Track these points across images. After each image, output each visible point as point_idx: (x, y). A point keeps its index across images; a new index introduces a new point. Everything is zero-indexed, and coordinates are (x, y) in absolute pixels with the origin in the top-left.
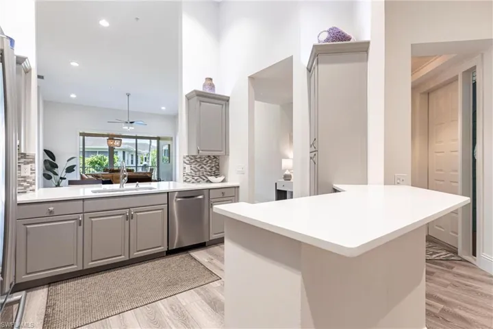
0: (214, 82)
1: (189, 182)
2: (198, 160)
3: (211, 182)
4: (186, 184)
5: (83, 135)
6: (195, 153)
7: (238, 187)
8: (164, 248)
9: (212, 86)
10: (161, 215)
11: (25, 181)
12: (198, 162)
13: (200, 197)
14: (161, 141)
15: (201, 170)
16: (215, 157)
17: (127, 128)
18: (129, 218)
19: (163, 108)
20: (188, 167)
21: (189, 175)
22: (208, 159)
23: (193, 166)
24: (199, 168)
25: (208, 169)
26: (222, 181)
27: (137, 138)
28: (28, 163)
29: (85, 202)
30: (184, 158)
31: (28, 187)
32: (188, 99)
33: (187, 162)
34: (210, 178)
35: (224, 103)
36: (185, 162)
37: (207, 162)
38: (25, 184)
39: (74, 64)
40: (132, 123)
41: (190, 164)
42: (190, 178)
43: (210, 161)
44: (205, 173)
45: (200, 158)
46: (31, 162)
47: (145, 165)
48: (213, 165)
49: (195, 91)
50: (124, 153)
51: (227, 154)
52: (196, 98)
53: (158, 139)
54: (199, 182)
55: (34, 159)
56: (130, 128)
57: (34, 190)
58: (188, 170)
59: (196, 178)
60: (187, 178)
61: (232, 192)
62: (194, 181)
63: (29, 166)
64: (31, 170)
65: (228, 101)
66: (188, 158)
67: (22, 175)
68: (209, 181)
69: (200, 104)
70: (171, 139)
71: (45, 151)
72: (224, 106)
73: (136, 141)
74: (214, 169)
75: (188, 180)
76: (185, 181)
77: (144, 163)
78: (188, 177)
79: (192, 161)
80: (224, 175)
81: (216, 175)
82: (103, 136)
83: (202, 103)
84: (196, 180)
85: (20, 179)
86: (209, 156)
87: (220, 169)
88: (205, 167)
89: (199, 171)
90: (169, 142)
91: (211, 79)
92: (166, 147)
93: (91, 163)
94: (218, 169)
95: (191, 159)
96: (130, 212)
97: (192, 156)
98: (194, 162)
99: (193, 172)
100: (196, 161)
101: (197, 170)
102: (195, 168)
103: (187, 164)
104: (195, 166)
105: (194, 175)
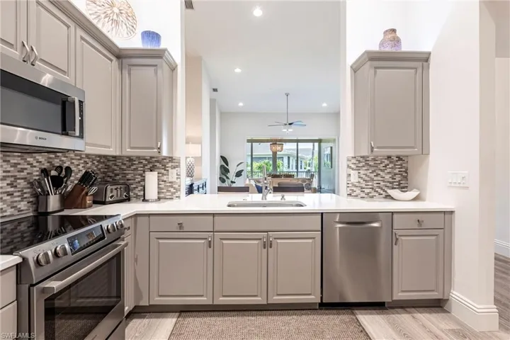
0: (398, 34)
1: (357, 196)
2: (371, 163)
3: (392, 198)
4: (350, 199)
5: (251, 141)
6: (365, 152)
7: (452, 212)
8: (315, 298)
9: (397, 41)
10: (311, 246)
11: (172, 187)
12: (370, 166)
13: (375, 225)
14: (322, 144)
15: (375, 178)
16: (399, 158)
17: (285, 130)
18: (267, 245)
19: (325, 105)
20: (354, 174)
21: (355, 186)
22: (386, 162)
23: (362, 172)
24: (372, 175)
25: (387, 177)
26: (415, 199)
27: (298, 141)
28: (175, 168)
29: (216, 218)
30: (348, 160)
31: (174, 193)
32: (355, 72)
33: (353, 166)
34: (391, 192)
35: (419, 64)
36: (348, 167)
37: (385, 166)
38: (172, 190)
39: (238, 70)
40: (290, 124)
41: (358, 168)
42: (358, 191)
43: (391, 166)
44: (382, 183)
45: (374, 160)
46: (177, 167)
47: (309, 170)
48: (397, 171)
49: (367, 53)
50: (289, 158)
51: (424, 151)
52: (369, 63)
53: (320, 141)
54: (372, 197)
55: (179, 163)
56: (290, 130)
57: (179, 197)
58: (354, 178)
59: (367, 191)
60: (353, 191)
61: (438, 221)
62: (363, 195)
63: (175, 171)
64: (177, 175)
65: (427, 60)
66: (354, 161)
67: (170, 180)
68: (389, 197)
69: (375, 73)
70: (334, 141)
71: (221, 157)
72: (420, 71)
73: (297, 145)
74: (398, 178)
75: (354, 194)
76: (350, 195)
77: (308, 168)
78: (355, 189)
79: (361, 165)
80: (418, 189)
81: (403, 188)
82: (267, 141)
83: (378, 71)
84: (368, 194)
85: (168, 184)
86: (389, 157)
87: (409, 177)
88: (381, 173)
89: (373, 180)
90: (331, 144)
91: (394, 31)
92: (328, 152)
93: (260, 168)
94: (406, 178)
95: (360, 162)
96: (268, 237)
97: (361, 157)
98: (363, 166)
99: (362, 181)
100: (368, 164)
101: (369, 179)
102: (366, 175)
103: (353, 169)
104: (366, 172)
105: (364, 186)
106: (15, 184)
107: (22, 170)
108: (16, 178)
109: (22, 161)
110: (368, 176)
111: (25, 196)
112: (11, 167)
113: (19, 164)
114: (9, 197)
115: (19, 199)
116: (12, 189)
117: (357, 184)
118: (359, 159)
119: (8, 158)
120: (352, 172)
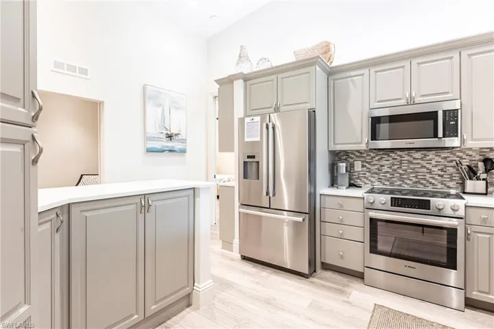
106: (445, 170)
107: (452, 161)
108: (446, 166)
109: (452, 155)
111: (454, 178)
112: (442, 159)
113: (449, 157)
114: (440, 178)
115: (449, 180)
116: (443, 173)
119: (439, 154)
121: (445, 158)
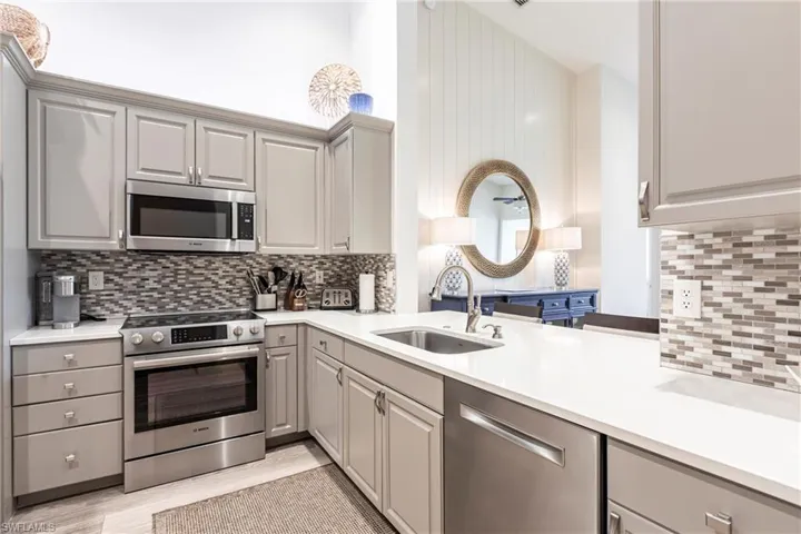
2: (768, 254)
11: (389, 295)
12: (759, 264)
20: (686, 291)
21: (691, 332)
23: (720, 285)
24: (768, 301)
28: (392, 269)
30: (665, 247)
33: (682, 265)
36: (665, 266)
41: (703, 274)
42: (702, 350)
46: (394, 267)
58: (686, 305)
59: (740, 354)
60: (682, 346)
62: (727, 367)
63: (391, 273)
66: (687, 248)
67: (388, 286)
75: (688, 356)
76: (668, 356)
78: (689, 340)
79: (716, 260)
84: (747, 366)
85: (387, 292)
89: (771, 318)
95: (710, 250)
97: (716, 235)
98: (725, 265)
99: (717, 317)
100: (748, 259)
101: (750, 312)
102: (737, 297)
103: (682, 275)
104: (736, 287)
105: (726, 334)
106: (233, 282)
108: (235, 278)
109: (242, 263)
110: (748, 303)
111: (244, 293)
112: (231, 268)
114: (228, 293)
115: (238, 295)
116: (231, 287)
117: (699, 326)
118: (709, 238)
119: (227, 261)
120: (678, 285)
121: (235, 266)
